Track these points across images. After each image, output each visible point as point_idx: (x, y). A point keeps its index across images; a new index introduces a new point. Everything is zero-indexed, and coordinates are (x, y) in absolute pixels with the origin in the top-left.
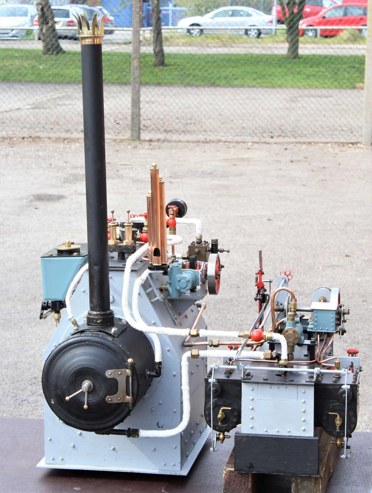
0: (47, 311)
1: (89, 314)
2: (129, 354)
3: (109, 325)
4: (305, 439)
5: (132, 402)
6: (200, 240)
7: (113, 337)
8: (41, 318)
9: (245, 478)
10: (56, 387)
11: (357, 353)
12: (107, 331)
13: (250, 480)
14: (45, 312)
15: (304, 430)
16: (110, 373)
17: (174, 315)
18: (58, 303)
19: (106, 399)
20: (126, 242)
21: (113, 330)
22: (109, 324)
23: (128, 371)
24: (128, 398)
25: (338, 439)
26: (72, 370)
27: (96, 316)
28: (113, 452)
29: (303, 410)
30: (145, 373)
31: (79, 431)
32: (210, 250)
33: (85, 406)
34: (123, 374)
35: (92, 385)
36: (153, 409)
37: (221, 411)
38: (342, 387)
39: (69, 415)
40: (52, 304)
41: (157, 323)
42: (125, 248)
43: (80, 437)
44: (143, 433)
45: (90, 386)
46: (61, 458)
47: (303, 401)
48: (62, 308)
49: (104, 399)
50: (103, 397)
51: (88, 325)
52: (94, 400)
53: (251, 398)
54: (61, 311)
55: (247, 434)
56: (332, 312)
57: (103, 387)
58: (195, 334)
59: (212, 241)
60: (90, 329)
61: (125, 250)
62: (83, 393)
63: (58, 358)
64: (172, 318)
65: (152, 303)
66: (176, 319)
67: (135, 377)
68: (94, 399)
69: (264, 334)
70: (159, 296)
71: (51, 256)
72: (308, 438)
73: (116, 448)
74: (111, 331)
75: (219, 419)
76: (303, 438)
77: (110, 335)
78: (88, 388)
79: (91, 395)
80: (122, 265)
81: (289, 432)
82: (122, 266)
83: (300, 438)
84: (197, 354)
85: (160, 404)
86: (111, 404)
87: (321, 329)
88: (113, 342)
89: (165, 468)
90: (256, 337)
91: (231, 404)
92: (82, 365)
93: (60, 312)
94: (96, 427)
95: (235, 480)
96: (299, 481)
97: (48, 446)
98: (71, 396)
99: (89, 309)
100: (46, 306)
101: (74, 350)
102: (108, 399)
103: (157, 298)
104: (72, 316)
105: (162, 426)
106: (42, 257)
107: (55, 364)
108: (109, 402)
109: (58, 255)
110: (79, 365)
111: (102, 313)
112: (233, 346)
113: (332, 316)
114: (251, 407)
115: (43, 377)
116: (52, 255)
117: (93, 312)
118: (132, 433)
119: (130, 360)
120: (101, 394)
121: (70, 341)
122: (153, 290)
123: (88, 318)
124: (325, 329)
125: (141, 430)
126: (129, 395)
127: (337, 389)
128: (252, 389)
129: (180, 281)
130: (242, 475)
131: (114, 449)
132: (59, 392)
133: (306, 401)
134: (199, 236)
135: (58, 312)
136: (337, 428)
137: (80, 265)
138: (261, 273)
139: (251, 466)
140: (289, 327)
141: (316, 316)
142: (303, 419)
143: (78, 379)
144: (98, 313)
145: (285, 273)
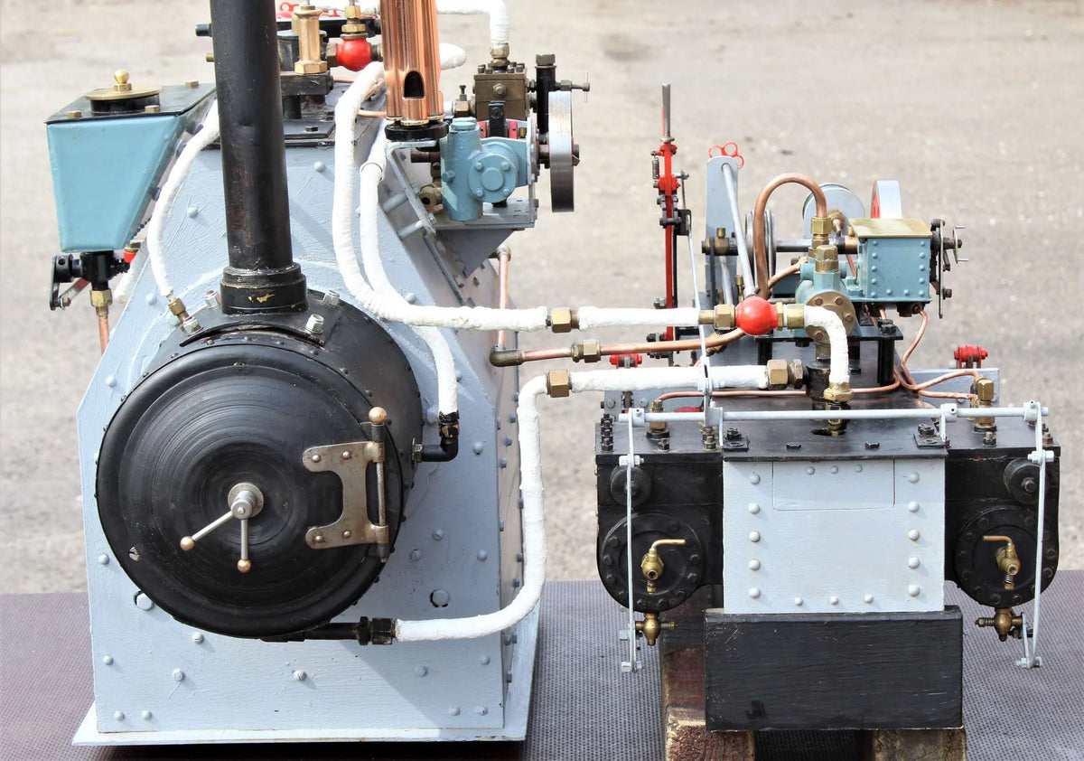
0: (69, 285)
1: (228, 277)
2: (371, 395)
3: (295, 310)
4: (921, 621)
5: (387, 542)
6: (504, 58)
7: (315, 343)
8: (54, 305)
9: (736, 747)
10: (146, 507)
11: (983, 358)
12: (292, 327)
13: (751, 750)
14: (64, 287)
15: (915, 595)
16: (315, 457)
17: (454, 277)
18: (101, 259)
19: (308, 537)
20: (305, 66)
21: (311, 324)
22: (293, 306)
23: (372, 447)
24: (374, 531)
25: (1002, 611)
26: (195, 452)
27: (253, 283)
28: (302, 687)
29: (912, 534)
30: (411, 448)
31: (196, 633)
32: (533, 86)
33: (243, 564)
34: (357, 456)
35: (261, 497)
36: (418, 553)
37: (652, 549)
38: (1030, 456)
39: (187, 593)
40: (84, 264)
41: (420, 298)
42: (302, 84)
43: (200, 649)
44: (407, 630)
45: (256, 499)
46: (145, 713)
47: (912, 505)
48: (116, 274)
49: (301, 536)
50: (298, 531)
51: (228, 309)
52: (268, 544)
53: (752, 507)
54: (111, 283)
55: (742, 616)
56: (922, 243)
57: (295, 500)
58: (566, 321)
59: (539, 59)
60: (238, 325)
61: (304, 90)
62: (234, 522)
63: (149, 418)
64: (449, 282)
65: (402, 239)
66: (461, 286)
67: (392, 464)
68: (270, 539)
69: (780, 311)
70: (423, 220)
71: (78, 118)
72: (928, 618)
73: (310, 675)
74: (304, 328)
75: (652, 574)
76: (915, 618)
77: (303, 338)
78: (252, 504)
79: (259, 528)
80: (308, 130)
81: (870, 602)
82: (305, 132)
83: (904, 618)
84: (566, 383)
85: (436, 538)
86: (322, 551)
87: (890, 294)
88: (318, 358)
89: (459, 722)
90: (755, 319)
91: (679, 527)
92: (226, 435)
93: (110, 286)
94: (275, 624)
95: (704, 754)
96: (898, 744)
97: (102, 680)
98: (196, 536)
99: (227, 263)
100: (65, 270)
101: (198, 390)
102: (314, 535)
103: (419, 224)
104: (171, 288)
105: (444, 603)
106: (49, 123)
107: (136, 438)
108: (318, 546)
109: (96, 115)
110: (216, 438)
111: (272, 272)
112: (627, 359)
113: (921, 254)
114: (753, 535)
115: (101, 479)
116: (78, 114)
117: (242, 270)
118: (377, 632)
119: (376, 413)
120: (291, 524)
121: (181, 364)
122: (407, 199)
123: (225, 290)
124: (901, 294)
125: (399, 622)
126: (376, 522)
127: (1001, 464)
128: (754, 478)
129: (481, 170)
130: (725, 739)
131: (304, 678)
132: (155, 522)
133: (921, 505)
134: (501, 46)
135: (102, 286)
136: (1008, 579)
137: (166, 141)
138: (669, 149)
139: (758, 711)
140: (824, 288)
141: (875, 258)
142: (912, 561)
143: (215, 479)
144: (260, 272)
145: (723, 150)
